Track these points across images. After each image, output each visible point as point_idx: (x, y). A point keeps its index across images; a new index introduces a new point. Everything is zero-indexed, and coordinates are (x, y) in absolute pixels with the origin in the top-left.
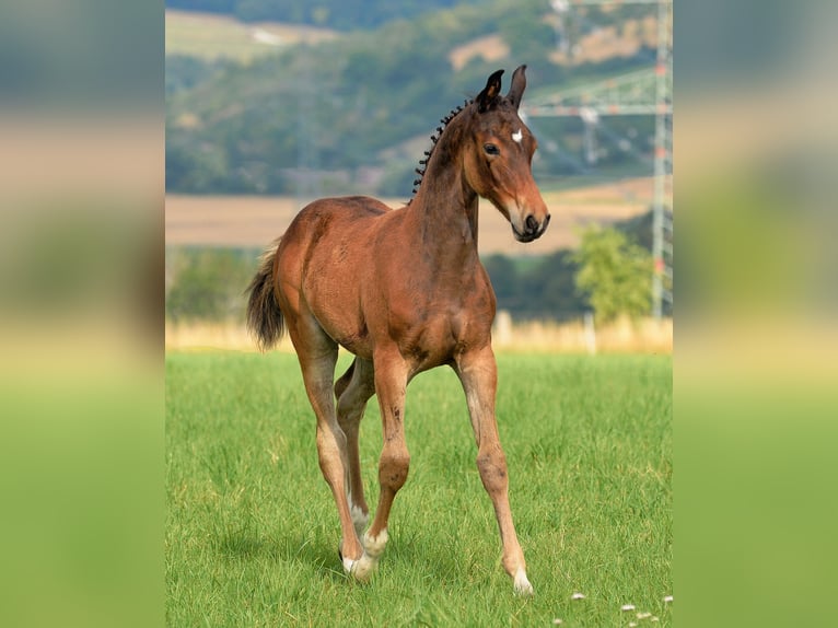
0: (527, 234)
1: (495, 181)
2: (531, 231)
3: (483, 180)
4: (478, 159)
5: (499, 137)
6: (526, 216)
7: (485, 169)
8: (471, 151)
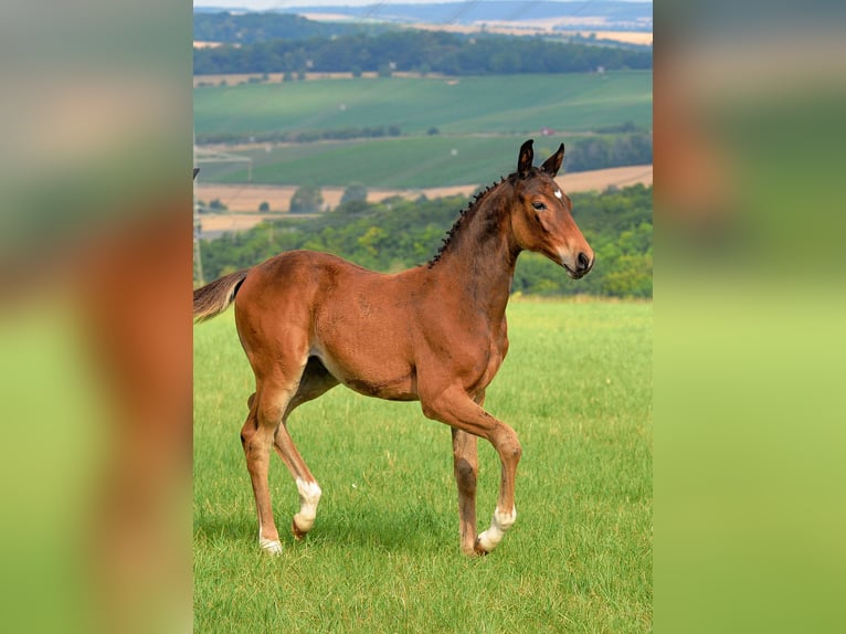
0: (579, 270)
1: (544, 231)
2: (583, 267)
3: (533, 234)
4: (527, 217)
5: (545, 195)
6: (577, 255)
7: (534, 223)
8: (518, 212)
